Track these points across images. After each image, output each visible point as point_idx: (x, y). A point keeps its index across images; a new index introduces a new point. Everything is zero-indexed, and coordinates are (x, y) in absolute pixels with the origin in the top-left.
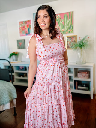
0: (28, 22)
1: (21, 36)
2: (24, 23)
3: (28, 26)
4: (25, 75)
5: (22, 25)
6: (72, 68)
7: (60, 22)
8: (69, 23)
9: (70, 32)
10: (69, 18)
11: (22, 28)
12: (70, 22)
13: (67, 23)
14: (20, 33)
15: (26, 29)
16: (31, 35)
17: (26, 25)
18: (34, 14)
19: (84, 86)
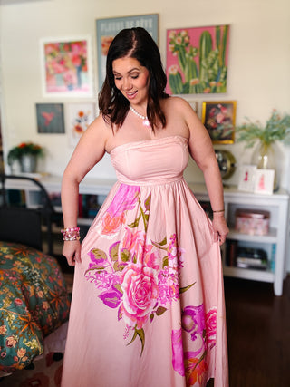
0: (76, 48)
1: (49, 91)
2: (61, 47)
3: (74, 59)
5: (57, 54)
7: (187, 56)
8: (214, 60)
9: (215, 88)
10: (215, 46)
11: (53, 64)
12: (219, 58)
13: (210, 60)
16: (86, 90)
17: (69, 56)
18: (99, 22)
19: (256, 256)
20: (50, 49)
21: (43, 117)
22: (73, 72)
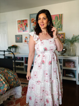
0: (25, 21)
1: (18, 32)
2: (21, 21)
3: (25, 24)
4: (21, 64)
6: (62, 59)
9: (59, 30)
10: (59, 19)
11: (20, 25)
12: (60, 22)
13: (58, 23)
14: (18, 29)
15: (23, 26)
16: (27, 31)
17: (23, 23)
18: (30, 15)
19: (71, 74)
20: (19, 22)
21: (17, 38)
22: (24, 27)
